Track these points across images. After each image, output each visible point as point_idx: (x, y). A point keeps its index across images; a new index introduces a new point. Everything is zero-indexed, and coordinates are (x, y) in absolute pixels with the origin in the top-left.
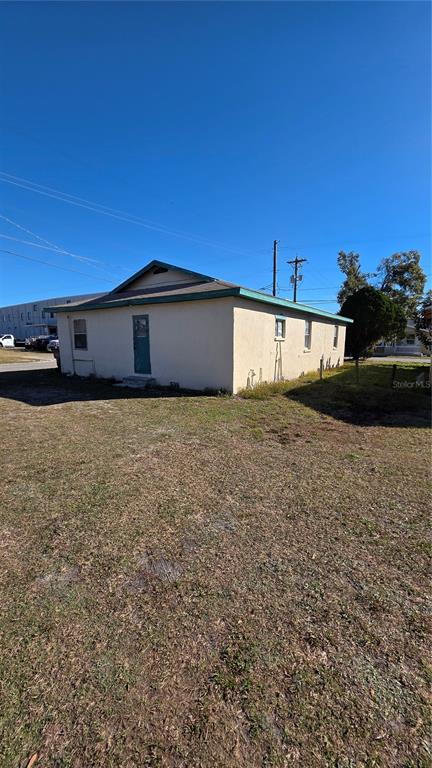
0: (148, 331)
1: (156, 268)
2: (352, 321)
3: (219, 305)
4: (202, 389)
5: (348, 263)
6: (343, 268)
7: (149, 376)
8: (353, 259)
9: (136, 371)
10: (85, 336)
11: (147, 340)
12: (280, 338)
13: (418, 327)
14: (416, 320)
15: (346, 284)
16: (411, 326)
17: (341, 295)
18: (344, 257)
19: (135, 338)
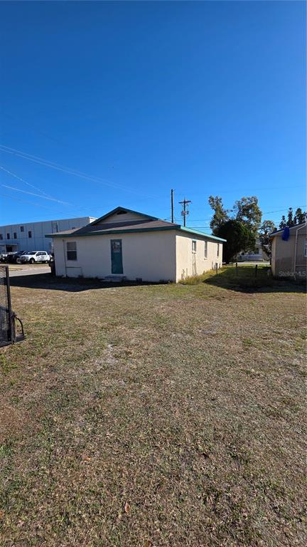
0: (121, 248)
1: (120, 211)
2: (226, 241)
3: (167, 234)
4: (158, 280)
5: (215, 203)
6: (213, 206)
7: (121, 275)
8: (218, 201)
9: (112, 273)
10: (75, 252)
11: (120, 254)
12: (194, 252)
13: (263, 244)
14: (261, 240)
15: (215, 216)
16: (258, 243)
17: (212, 224)
18: (213, 199)
19: (112, 253)
